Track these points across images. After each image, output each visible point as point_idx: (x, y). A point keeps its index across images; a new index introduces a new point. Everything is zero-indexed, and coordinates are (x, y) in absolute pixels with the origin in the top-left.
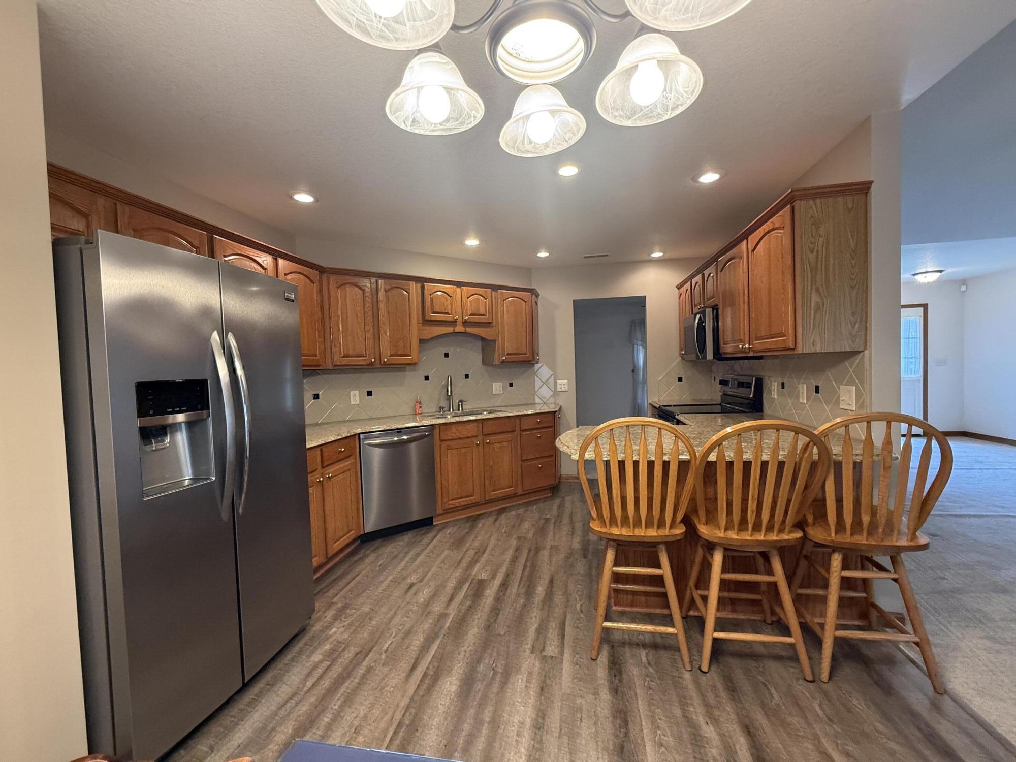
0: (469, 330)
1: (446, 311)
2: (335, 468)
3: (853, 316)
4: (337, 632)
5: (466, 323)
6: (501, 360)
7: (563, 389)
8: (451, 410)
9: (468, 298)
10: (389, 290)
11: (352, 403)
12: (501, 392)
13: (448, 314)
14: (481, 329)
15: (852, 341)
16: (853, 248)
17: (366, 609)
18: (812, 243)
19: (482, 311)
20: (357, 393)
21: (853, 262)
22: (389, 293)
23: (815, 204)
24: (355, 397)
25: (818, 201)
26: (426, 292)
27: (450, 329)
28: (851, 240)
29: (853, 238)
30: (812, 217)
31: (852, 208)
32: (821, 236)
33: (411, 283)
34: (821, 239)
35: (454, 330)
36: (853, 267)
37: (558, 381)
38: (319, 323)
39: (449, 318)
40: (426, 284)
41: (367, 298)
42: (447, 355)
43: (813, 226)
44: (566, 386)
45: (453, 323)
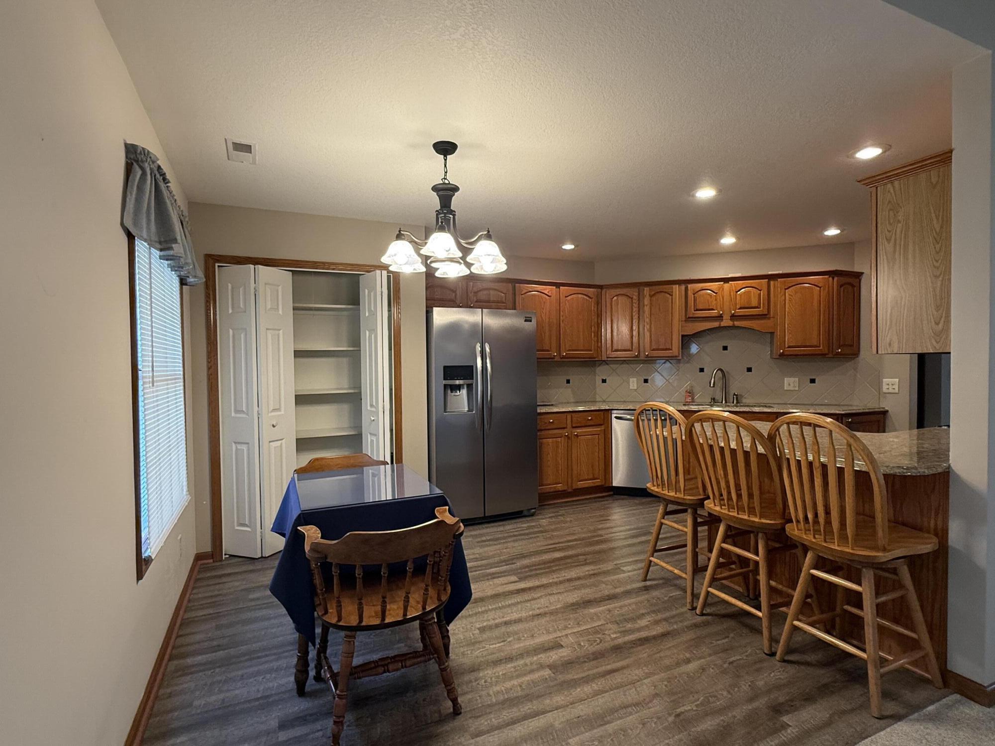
0: (737, 323)
1: (711, 308)
2: (584, 430)
3: (937, 311)
4: (544, 522)
5: (733, 317)
6: (779, 354)
7: (891, 390)
8: (724, 402)
9: (737, 292)
10: (654, 295)
11: (631, 388)
12: (797, 389)
13: (713, 310)
14: (753, 322)
15: (936, 341)
16: (938, 230)
17: (568, 519)
18: (889, 231)
19: (754, 303)
20: (635, 379)
21: (938, 246)
22: (654, 298)
23: (894, 187)
24: (633, 383)
25: (896, 183)
26: (690, 293)
27: (716, 324)
28: (935, 222)
29: (938, 219)
30: (889, 202)
31: (937, 182)
32: (899, 222)
33: (674, 286)
34: (900, 225)
35: (720, 324)
36: (937, 253)
37: (884, 380)
38: (595, 327)
39: (714, 313)
40: (689, 286)
41: (634, 304)
42: (725, 348)
43: (891, 213)
44: (896, 387)
45: (720, 317)
